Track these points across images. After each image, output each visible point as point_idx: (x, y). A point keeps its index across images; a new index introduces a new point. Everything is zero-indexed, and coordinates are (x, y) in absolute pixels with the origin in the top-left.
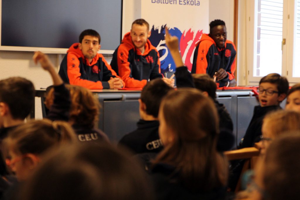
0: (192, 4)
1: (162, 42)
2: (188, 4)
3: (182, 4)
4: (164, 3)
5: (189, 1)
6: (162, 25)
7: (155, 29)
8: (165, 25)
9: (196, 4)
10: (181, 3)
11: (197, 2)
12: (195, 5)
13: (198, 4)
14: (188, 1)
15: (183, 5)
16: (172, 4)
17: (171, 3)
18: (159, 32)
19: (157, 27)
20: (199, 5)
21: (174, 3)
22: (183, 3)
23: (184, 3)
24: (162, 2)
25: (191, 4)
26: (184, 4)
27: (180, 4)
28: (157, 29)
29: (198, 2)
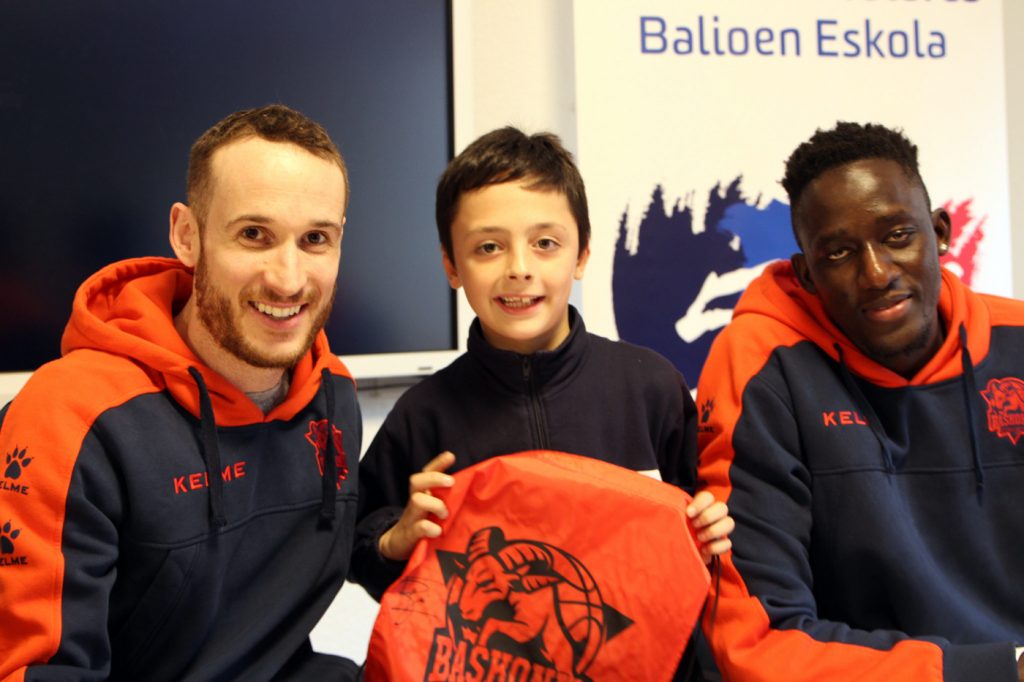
0: (899, 48)
1: (716, 285)
2: (873, 50)
3: (834, 54)
4: (719, 52)
5: (880, 34)
6: (711, 185)
7: (669, 211)
8: (736, 182)
9: (923, 49)
10: (827, 46)
11: (925, 40)
12: (919, 55)
13: (937, 51)
14: (873, 36)
15: (841, 60)
16: (770, 53)
17: (764, 47)
18: (698, 226)
19: (682, 195)
20: (943, 54)
21: (783, 52)
22: (839, 46)
23: (852, 50)
24: (709, 45)
25: (893, 54)
26: (847, 55)
27: (821, 53)
28: (681, 208)
29: (937, 40)
